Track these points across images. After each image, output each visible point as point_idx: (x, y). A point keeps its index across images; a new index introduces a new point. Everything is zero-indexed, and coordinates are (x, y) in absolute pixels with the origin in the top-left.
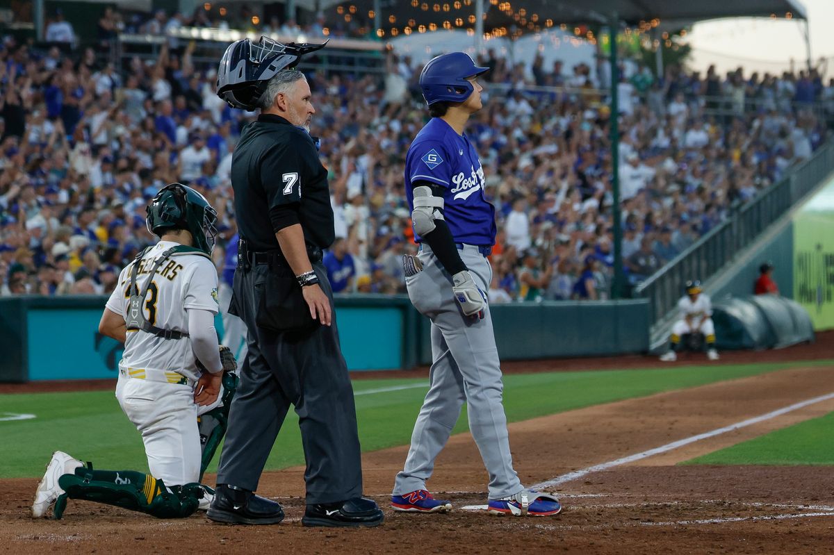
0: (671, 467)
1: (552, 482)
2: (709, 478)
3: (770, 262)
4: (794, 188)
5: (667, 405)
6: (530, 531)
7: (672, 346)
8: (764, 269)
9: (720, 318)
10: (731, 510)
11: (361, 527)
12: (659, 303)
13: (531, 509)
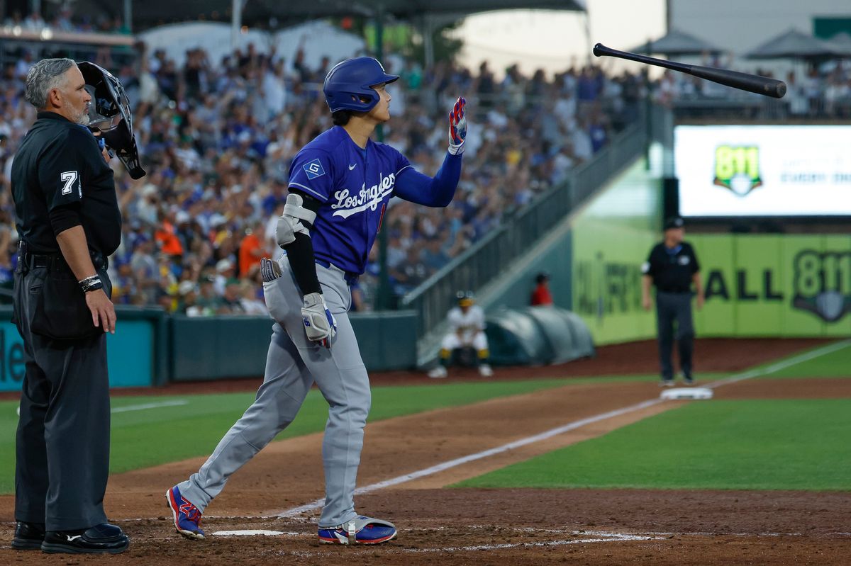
0: (437, 491)
1: (310, 507)
2: (479, 502)
3: (547, 271)
4: (573, 193)
5: (434, 424)
6: (286, 559)
7: (442, 361)
8: (540, 279)
9: (494, 332)
10: (501, 536)
11: (105, 553)
12: (428, 316)
13: (360, 536)
